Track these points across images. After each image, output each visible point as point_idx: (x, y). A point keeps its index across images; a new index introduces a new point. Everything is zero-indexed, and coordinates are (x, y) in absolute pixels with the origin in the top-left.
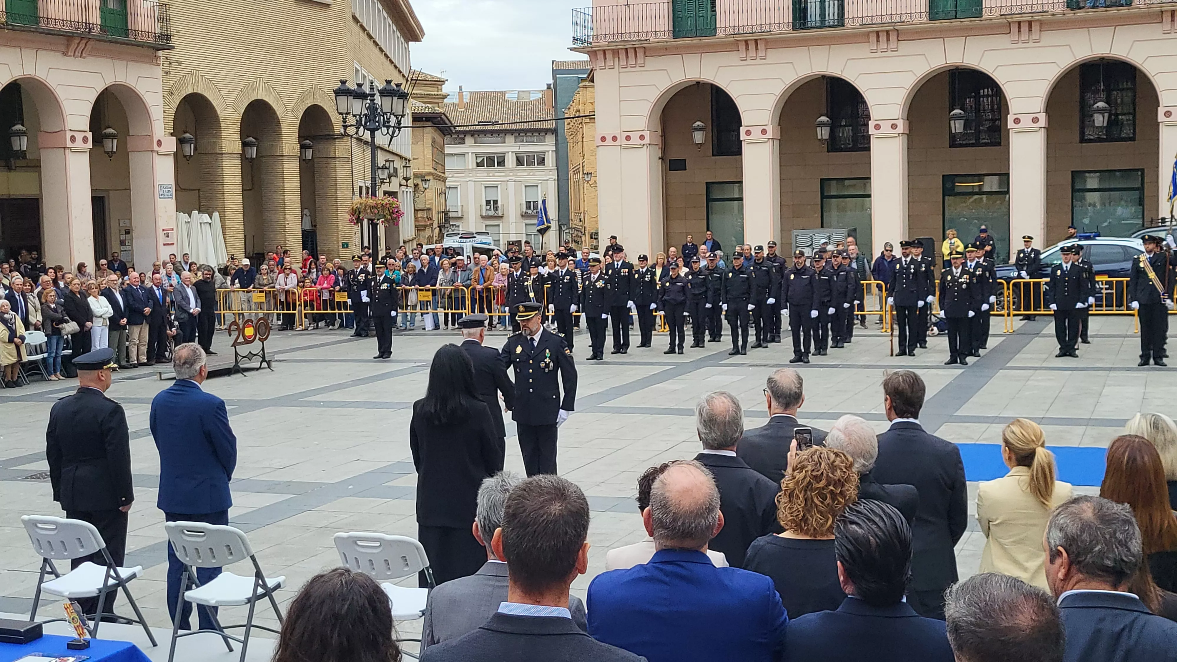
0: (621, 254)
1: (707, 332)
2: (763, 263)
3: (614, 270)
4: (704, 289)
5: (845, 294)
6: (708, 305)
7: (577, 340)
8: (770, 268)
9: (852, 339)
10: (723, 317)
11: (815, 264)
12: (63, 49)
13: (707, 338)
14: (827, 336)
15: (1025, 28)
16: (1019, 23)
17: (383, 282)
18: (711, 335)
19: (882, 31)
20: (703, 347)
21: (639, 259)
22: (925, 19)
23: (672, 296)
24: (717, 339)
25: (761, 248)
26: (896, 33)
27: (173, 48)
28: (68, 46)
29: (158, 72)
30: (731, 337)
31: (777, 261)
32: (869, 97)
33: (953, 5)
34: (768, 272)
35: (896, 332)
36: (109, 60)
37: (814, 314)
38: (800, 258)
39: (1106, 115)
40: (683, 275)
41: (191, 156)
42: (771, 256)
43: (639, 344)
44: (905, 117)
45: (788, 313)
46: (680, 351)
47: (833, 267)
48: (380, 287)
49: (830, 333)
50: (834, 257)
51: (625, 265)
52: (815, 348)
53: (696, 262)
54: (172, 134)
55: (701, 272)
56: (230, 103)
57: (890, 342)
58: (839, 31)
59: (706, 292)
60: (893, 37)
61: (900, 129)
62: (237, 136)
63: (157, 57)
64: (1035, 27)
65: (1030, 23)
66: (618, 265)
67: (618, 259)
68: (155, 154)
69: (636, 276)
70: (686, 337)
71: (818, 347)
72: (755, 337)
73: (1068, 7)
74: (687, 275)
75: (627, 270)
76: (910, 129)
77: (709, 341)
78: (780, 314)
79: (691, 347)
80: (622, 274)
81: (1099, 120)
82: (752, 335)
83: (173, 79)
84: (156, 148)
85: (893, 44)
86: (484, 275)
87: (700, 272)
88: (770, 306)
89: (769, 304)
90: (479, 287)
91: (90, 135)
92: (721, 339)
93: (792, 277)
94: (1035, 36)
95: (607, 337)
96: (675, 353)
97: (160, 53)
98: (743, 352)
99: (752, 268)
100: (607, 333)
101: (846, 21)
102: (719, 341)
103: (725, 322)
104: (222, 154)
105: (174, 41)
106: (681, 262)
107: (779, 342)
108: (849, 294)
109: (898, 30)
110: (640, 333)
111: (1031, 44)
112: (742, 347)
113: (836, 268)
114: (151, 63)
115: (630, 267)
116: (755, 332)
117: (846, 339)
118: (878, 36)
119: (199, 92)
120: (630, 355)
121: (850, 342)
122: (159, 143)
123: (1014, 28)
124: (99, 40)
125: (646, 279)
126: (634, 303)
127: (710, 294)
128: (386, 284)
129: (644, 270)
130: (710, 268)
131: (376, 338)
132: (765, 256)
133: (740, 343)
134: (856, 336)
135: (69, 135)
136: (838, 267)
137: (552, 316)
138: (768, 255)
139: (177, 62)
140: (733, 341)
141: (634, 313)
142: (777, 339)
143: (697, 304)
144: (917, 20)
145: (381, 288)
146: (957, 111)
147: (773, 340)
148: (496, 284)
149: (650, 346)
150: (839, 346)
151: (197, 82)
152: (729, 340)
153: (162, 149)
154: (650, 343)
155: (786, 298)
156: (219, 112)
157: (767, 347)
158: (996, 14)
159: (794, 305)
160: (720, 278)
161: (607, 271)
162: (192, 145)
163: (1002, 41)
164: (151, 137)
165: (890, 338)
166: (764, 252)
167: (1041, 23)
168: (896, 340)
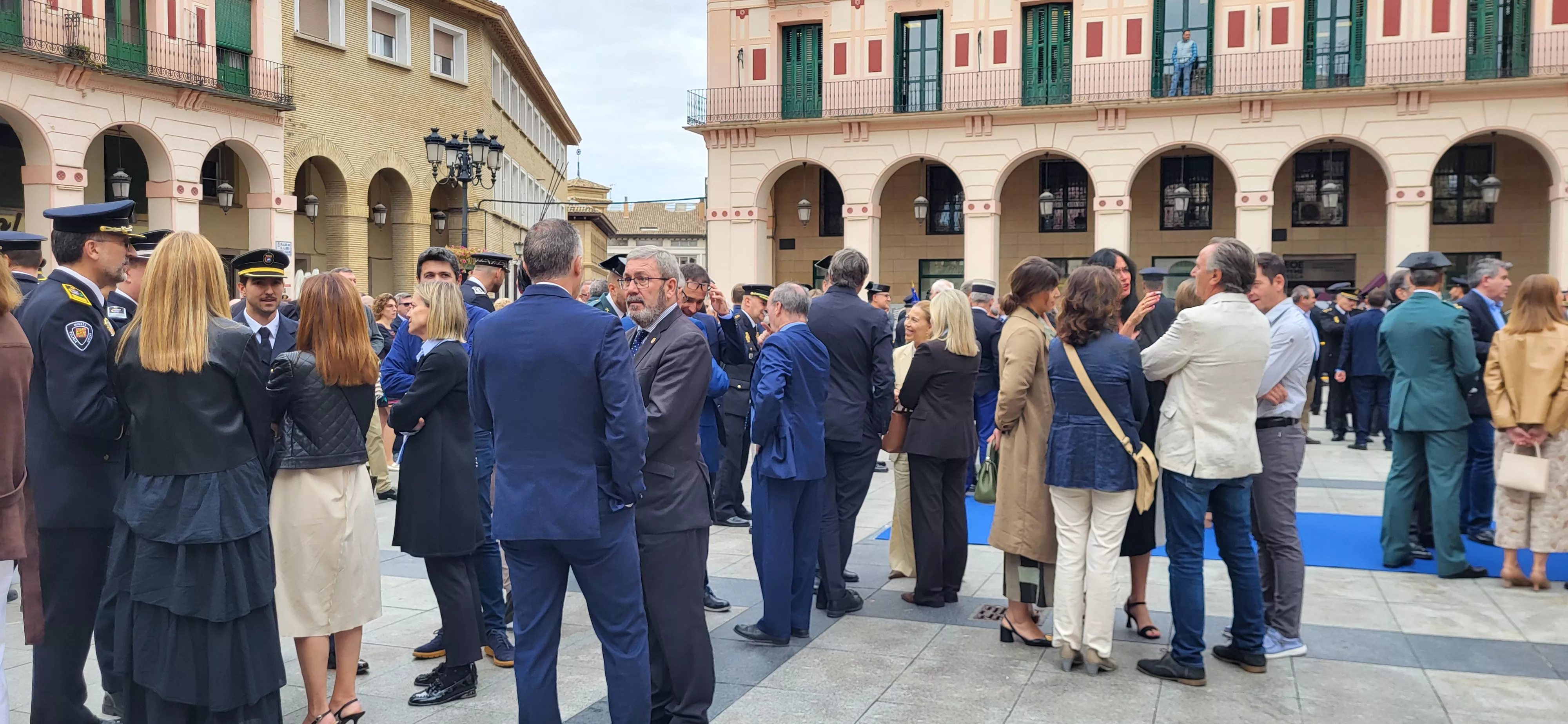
12: (174, 100)
15: (1111, 115)
16: (1106, 111)
19: (978, 116)
22: (1018, 104)
26: (990, 118)
27: (294, 109)
28: (178, 97)
29: (280, 132)
32: (965, 179)
33: (1044, 93)
36: (226, 117)
39: (1187, 200)
41: (314, 217)
44: (998, 199)
54: (294, 194)
56: (357, 168)
58: (939, 115)
60: (988, 122)
61: (993, 209)
62: (365, 201)
63: (279, 118)
64: (1121, 115)
65: (1116, 111)
68: (273, 212)
73: (1152, 96)
76: (1003, 209)
81: (1181, 205)
83: (296, 140)
84: (274, 205)
85: (988, 128)
91: (200, 188)
94: (1121, 123)
97: (283, 114)
101: (944, 106)
104: (347, 217)
105: (295, 101)
109: (992, 116)
111: (1117, 131)
114: (273, 123)
118: (973, 121)
119: (325, 155)
122: (278, 201)
123: (1102, 115)
124: (215, 95)
135: (176, 185)
139: (302, 124)
144: (1009, 105)
146: (1046, 194)
151: (322, 146)
153: (281, 207)
156: (345, 176)
158: (1084, 100)
163: (1090, 128)
164: (269, 194)
167: (1127, 111)
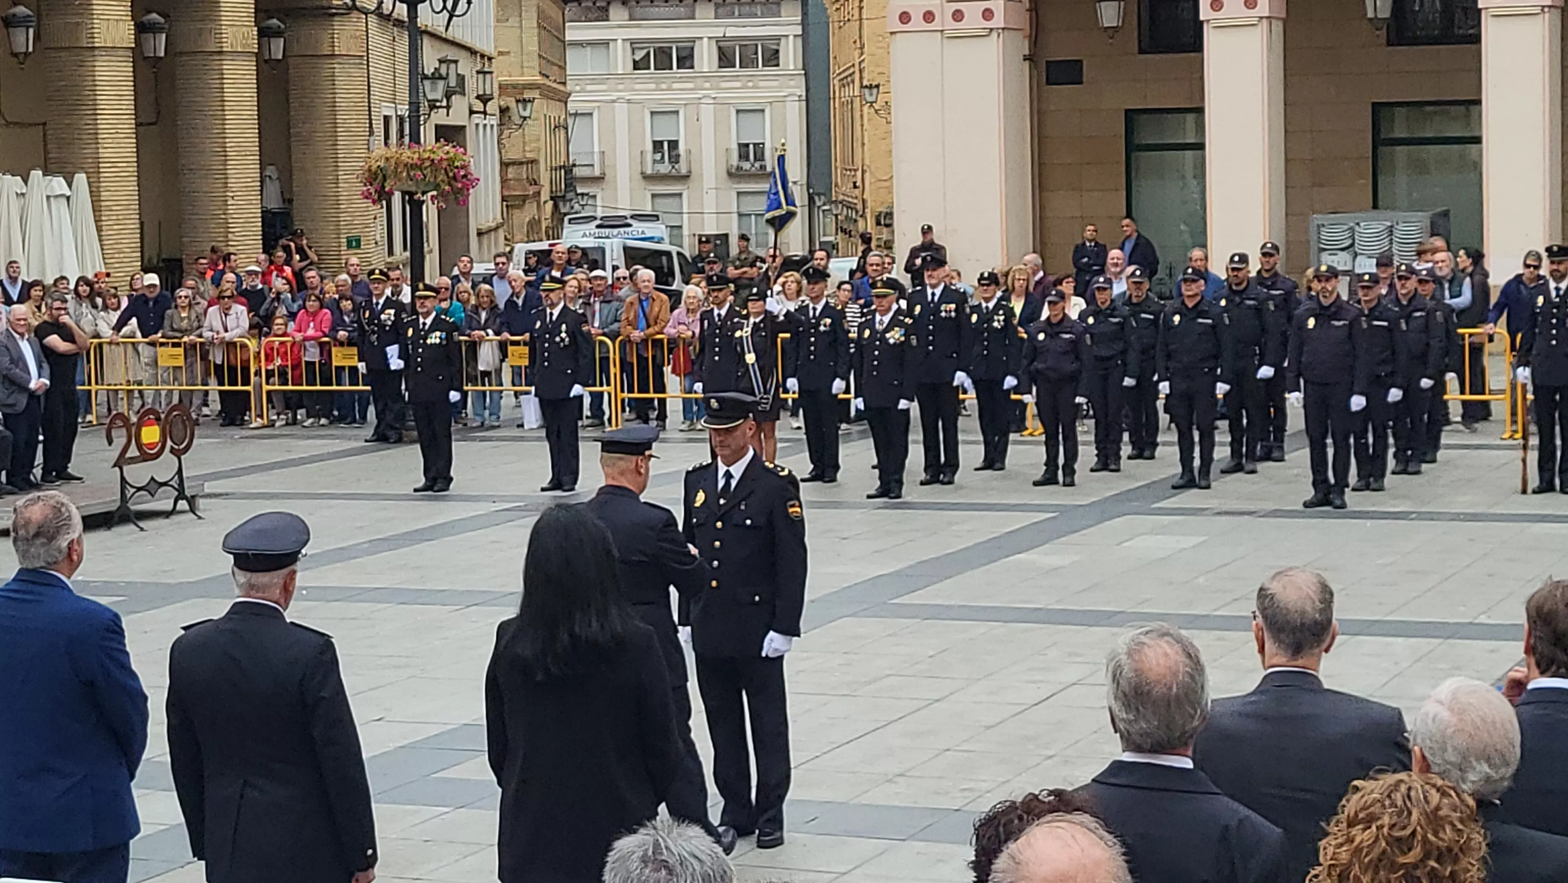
0: (941, 272)
1: (1126, 436)
2: (1247, 292)
3: (925, 305)
4: (1119, 346)
5: (1423, 358)
6: (1128, 382)
7: (848, 452)
8: (1263, 302)
9: (1441, 454)
10: (1160, 404)
11: (1361, 293)
13: (1126, 450)
14: (1386, 447)
17: (434, 328)
18: (1132, 442)
20: (1118, 470)
21: (979, 280)
23: (1050, 363)
24: (1147, 453)
25: (1244, 259)
30: (1176, 449)
31: (1279, 285)
34: (1258, 310)
35: (1534, 441)
37: (1358, 402)
38: (1328, 280)
40: (1074, 315)
42: (1266, 275)
43: (980, 460)
45: (1301, 401)
46: (1068, 480)
47: (1398, 300)
48: (425, 339)
49: (1391, 440)
50: (1400, 278)
51: (949, 294)
52: (1359, 475)
53: (1105, 289)
55: (1114, 309)
57: (1521, 464)
59: (1124, 352)
62: (125, 11)
66: (933, 294)
67: (934, 281)
69: (974, 318)
70: (1080, 448)
71: (1362, 472)
72: (1228, 450)
74: (1083, 316)
75: (953, 306)
77: (1130, 458)
78: (1284, 400)
79: (1092, 470)
80: (943, 314)
82: (1222, 444)
86: (647, 310)
87: (1112, 310)
88: (1261, 384)
89: (1261, 380)
90: (637, 335)
92: (1157, 454)
93: (1311, 322)
95: (911, 447)
96: (1057, 483)
98: (1203, 483)
99: (1223, 303)
100: (910, 438)
102: (1152, 457)
103: (1164, 418)
104: (93, 49)
106: (1067, 287)
107: (1282, 460)
108: (1432, 359)
110: (981, 438)
112: (1200, 473)
113: (1405, 303)
115: (961, 298)
116: (1229, 439)
117: (1425, 454)
120: (961, 487)
121: (1434, 461)
125: (996, 324)
126: (969, 374)
127: (1133, 357)
128: (438, 334)
129: (991, 305)
130: (1134, 300)
131: (418, 446)
132: (1253, 274)
133: (1197, 463)
134: (1449, 447)
136: (1410, 301)
137: (794, 400)
138: (1259, 272)
140: (1181, 460)
141: (970, 398)
142: (1275, 454)
143: (1105, 378)
145: (429, 341)
147: (1267, 457)
148: (673, 331)
149: (1002, 469)
150: (1410, 469)
152: (1174, 454)
154: (1003, 462)
155: (1299, 368)
157: (1253, 472)
159: (1313, 383)
160: (1155, 322)
161: (911, 307)
162: (31, 31)
165: (1520, 453)
166: (1250, 268)
168: (1533, 457)
